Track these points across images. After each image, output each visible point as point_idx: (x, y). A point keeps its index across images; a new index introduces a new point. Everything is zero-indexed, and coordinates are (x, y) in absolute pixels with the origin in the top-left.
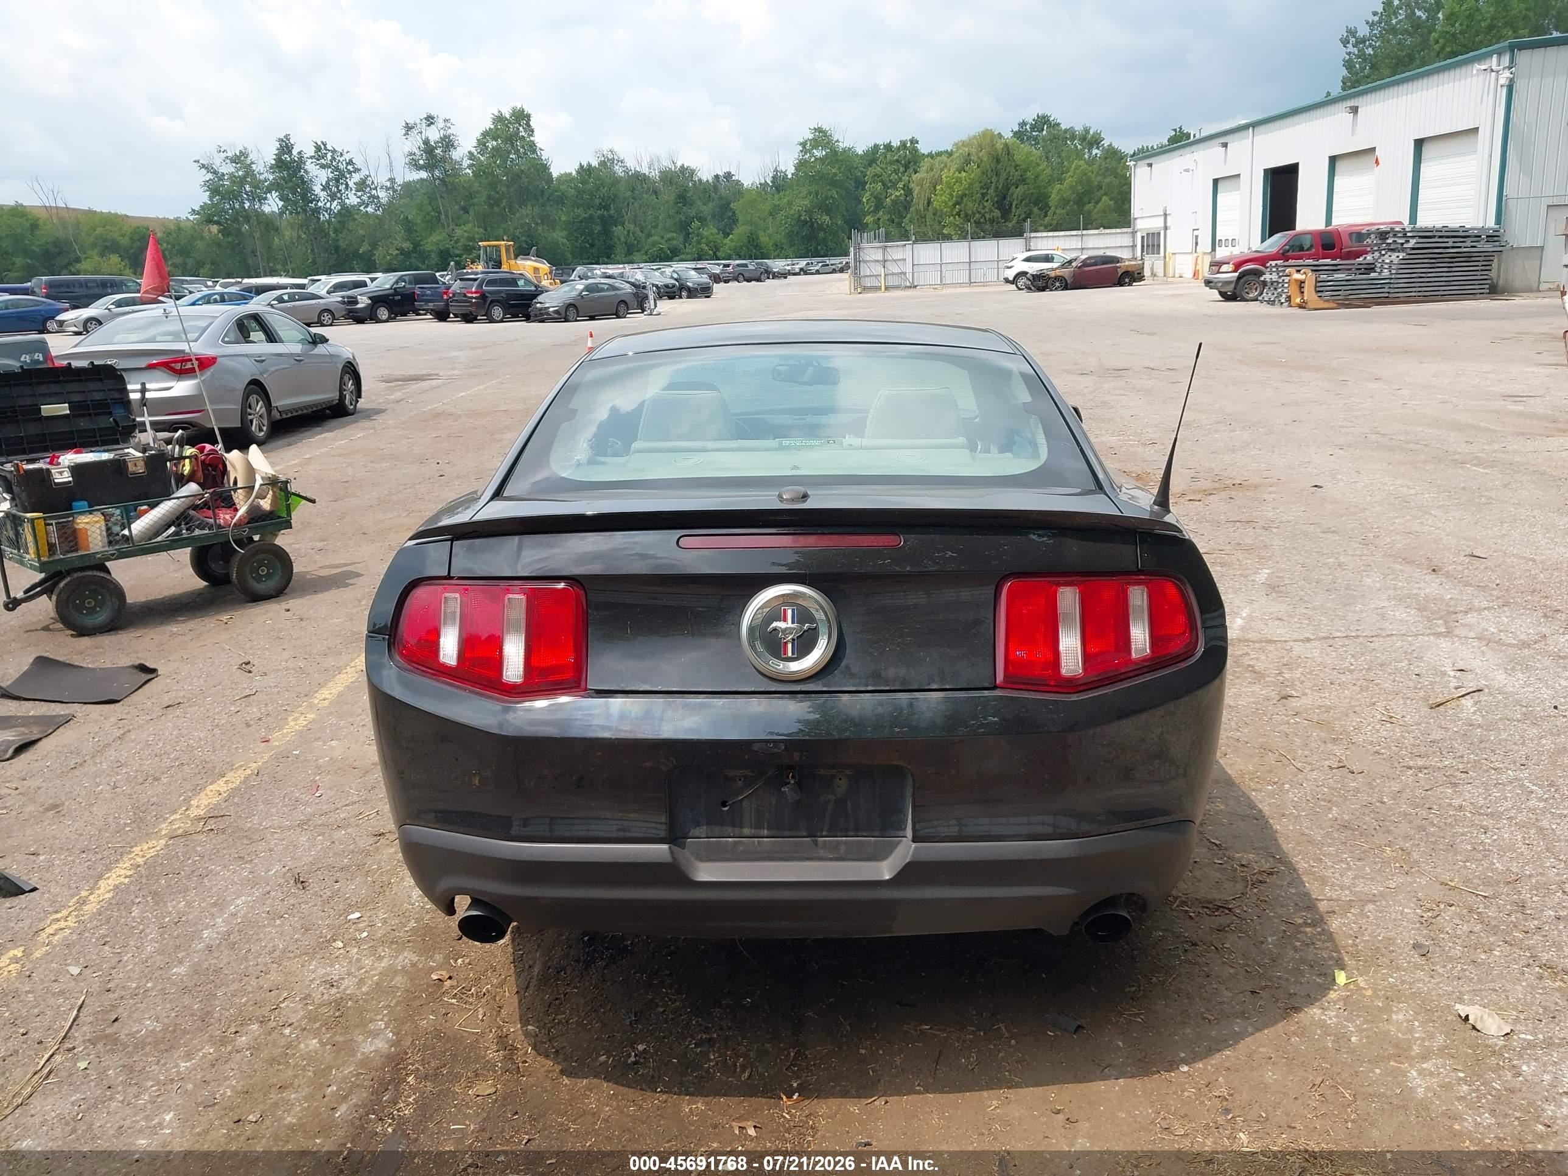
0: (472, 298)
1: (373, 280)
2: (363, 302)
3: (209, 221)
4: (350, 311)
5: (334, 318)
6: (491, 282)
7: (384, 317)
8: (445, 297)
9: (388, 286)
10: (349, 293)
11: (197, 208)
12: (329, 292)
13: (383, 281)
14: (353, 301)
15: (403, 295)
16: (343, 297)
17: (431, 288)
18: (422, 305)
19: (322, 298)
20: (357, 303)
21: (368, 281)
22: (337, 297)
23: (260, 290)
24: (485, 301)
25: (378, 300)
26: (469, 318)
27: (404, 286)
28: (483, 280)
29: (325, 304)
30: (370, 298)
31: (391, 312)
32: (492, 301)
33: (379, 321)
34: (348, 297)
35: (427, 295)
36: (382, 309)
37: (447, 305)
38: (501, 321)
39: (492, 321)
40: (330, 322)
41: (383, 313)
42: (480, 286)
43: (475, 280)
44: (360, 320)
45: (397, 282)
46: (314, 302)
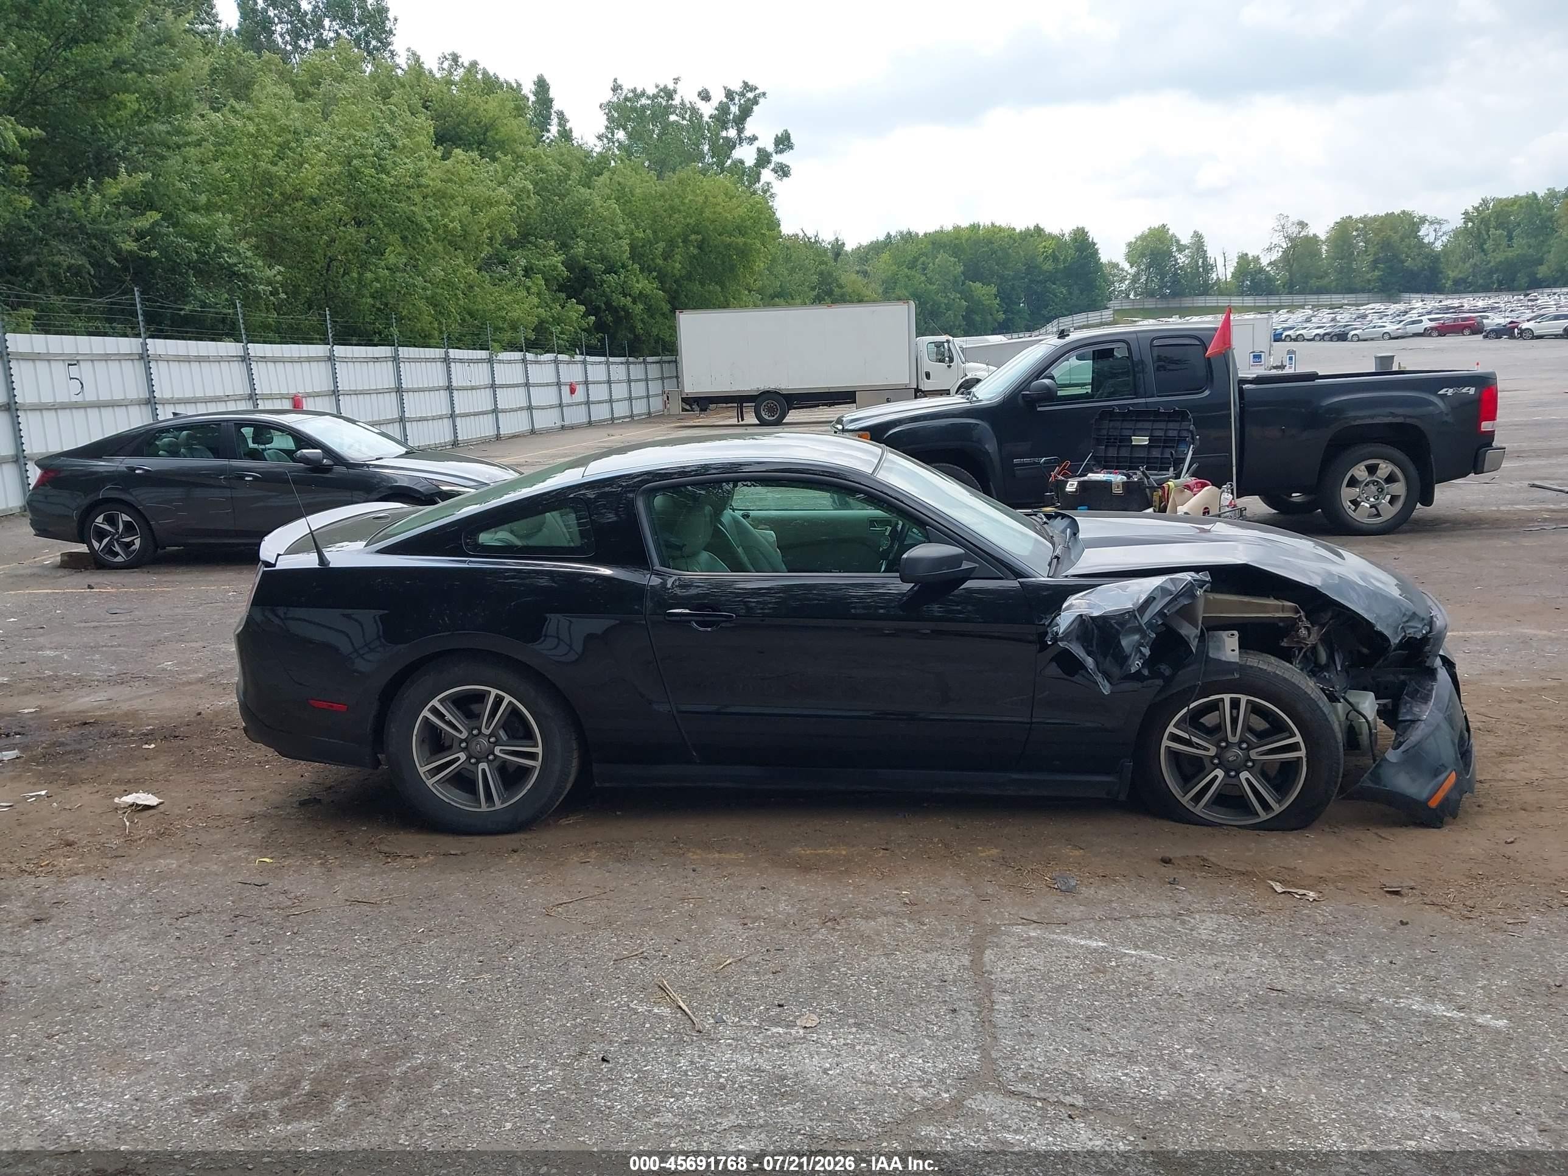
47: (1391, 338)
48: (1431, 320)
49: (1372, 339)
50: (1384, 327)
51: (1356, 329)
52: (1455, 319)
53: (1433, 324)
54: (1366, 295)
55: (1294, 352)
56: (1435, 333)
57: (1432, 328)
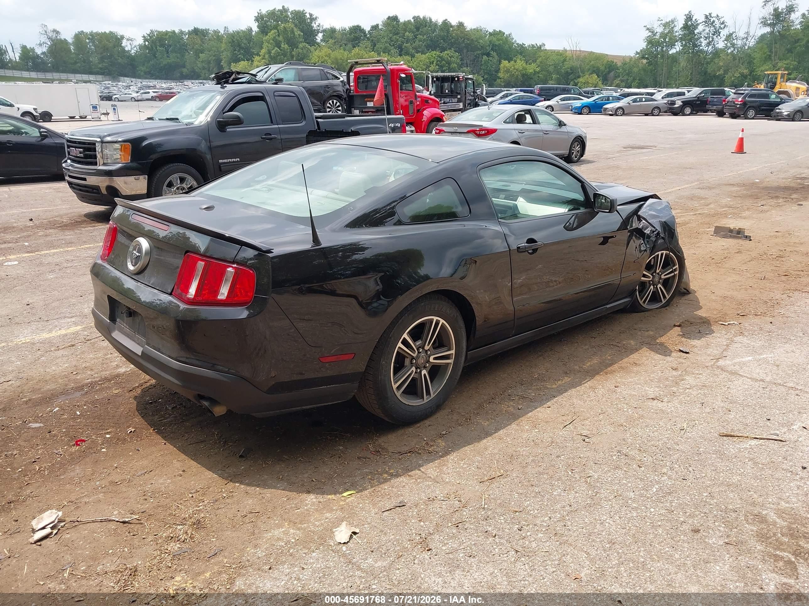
0: (738, 104)
1: (689, 92)
2: (678, 104)
3: (643, 58)
4: (670, 108)
5: (660, 112)
6: (752, 96)
7: (688, 113)
8: (724, 103)
9: (694, 96)
10: (673, 99)
11: (639, 51)
12: (663, 98)
13: (694, 92)
14: (673, 103)
15: (701, 101)
16: (668, 101)
17: (717, 98)
18: (710, 107)
19: (657, 101)
20: (675, 104)
21: (686, 92)
22: (665, 101)
23: (628, 95)
24: (745, 106)
25: (686, 103)
26: (734, 116)
27: (704, 96)
28: (747, 94)
29: (657, 104)
30: (682, 102)
31: (692, 110)
32: (750, 107)
33: (684, 115)
34: (671, 101)
35: (715, 102)
36: (688, 108)
37: (723, 108)
38: (753, 119)
39: (746, 118)
40: (657, 114)
41: (688, 110)
42: (745, 97)
43: (743, 94)
44: (675, 114)
45: (700, 94)
46: (651, 102)
47: (136, 101)
48: (154, 92)
49: (125, 101)
50: (131, 94)
51: (115, 95)
52: (167, 93)
53: (155, 94)
54: (101, 76)
55: (115, 106)
56: (157, 99)
57: (156, 97)
